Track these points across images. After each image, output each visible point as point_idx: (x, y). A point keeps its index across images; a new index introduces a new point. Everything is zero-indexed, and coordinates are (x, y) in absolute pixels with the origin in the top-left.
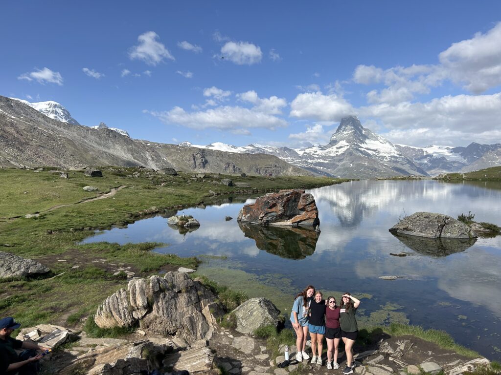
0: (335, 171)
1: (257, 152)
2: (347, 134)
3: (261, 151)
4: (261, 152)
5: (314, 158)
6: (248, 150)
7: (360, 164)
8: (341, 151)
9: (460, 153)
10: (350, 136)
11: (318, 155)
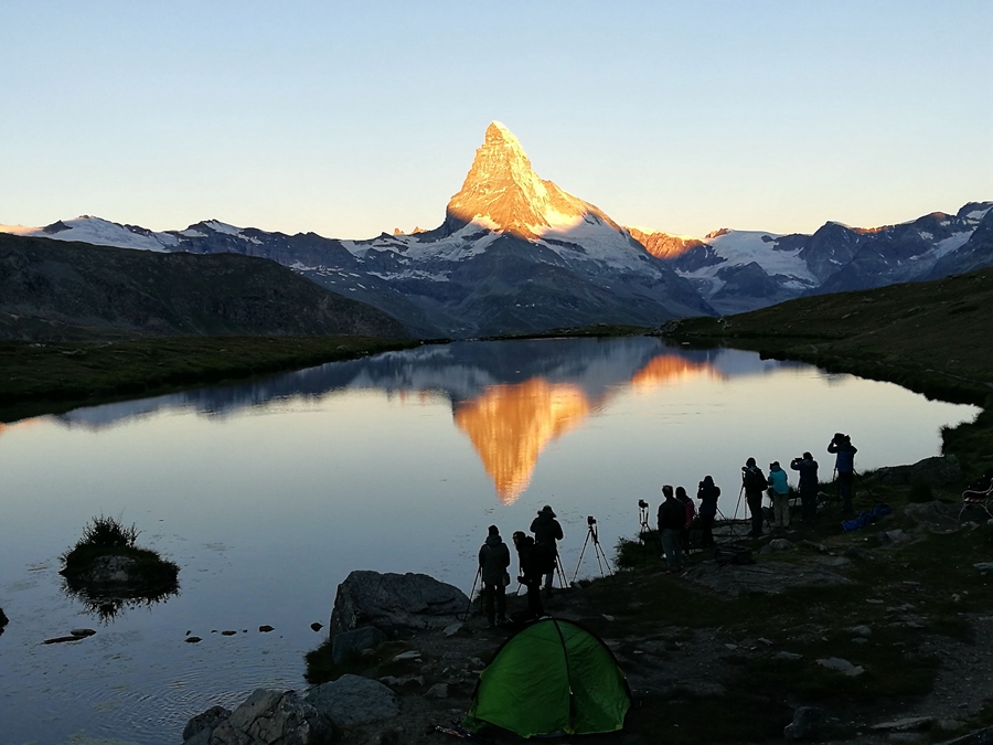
0: (461, 306)
1: (217, 249)
2: (493, 196)
3: (233, 244)
4: (233, 250)
5: (401, 268)
6: (189, 242)
7: (529, 286)
8: (479, 247)
9: (797, 251)
10: (501, 202)
11: (410, 259)
